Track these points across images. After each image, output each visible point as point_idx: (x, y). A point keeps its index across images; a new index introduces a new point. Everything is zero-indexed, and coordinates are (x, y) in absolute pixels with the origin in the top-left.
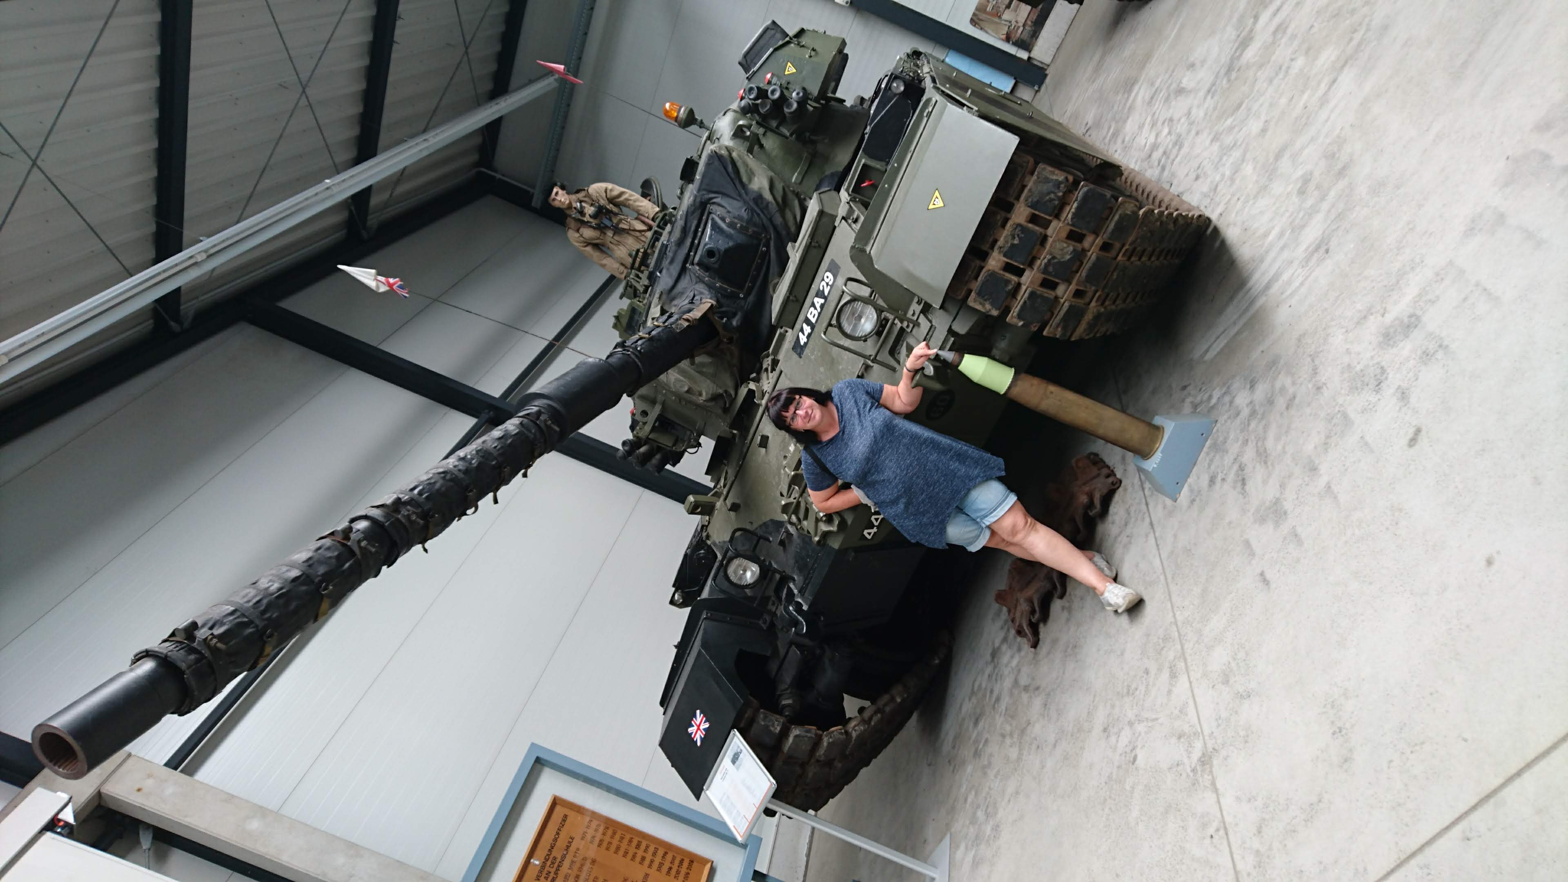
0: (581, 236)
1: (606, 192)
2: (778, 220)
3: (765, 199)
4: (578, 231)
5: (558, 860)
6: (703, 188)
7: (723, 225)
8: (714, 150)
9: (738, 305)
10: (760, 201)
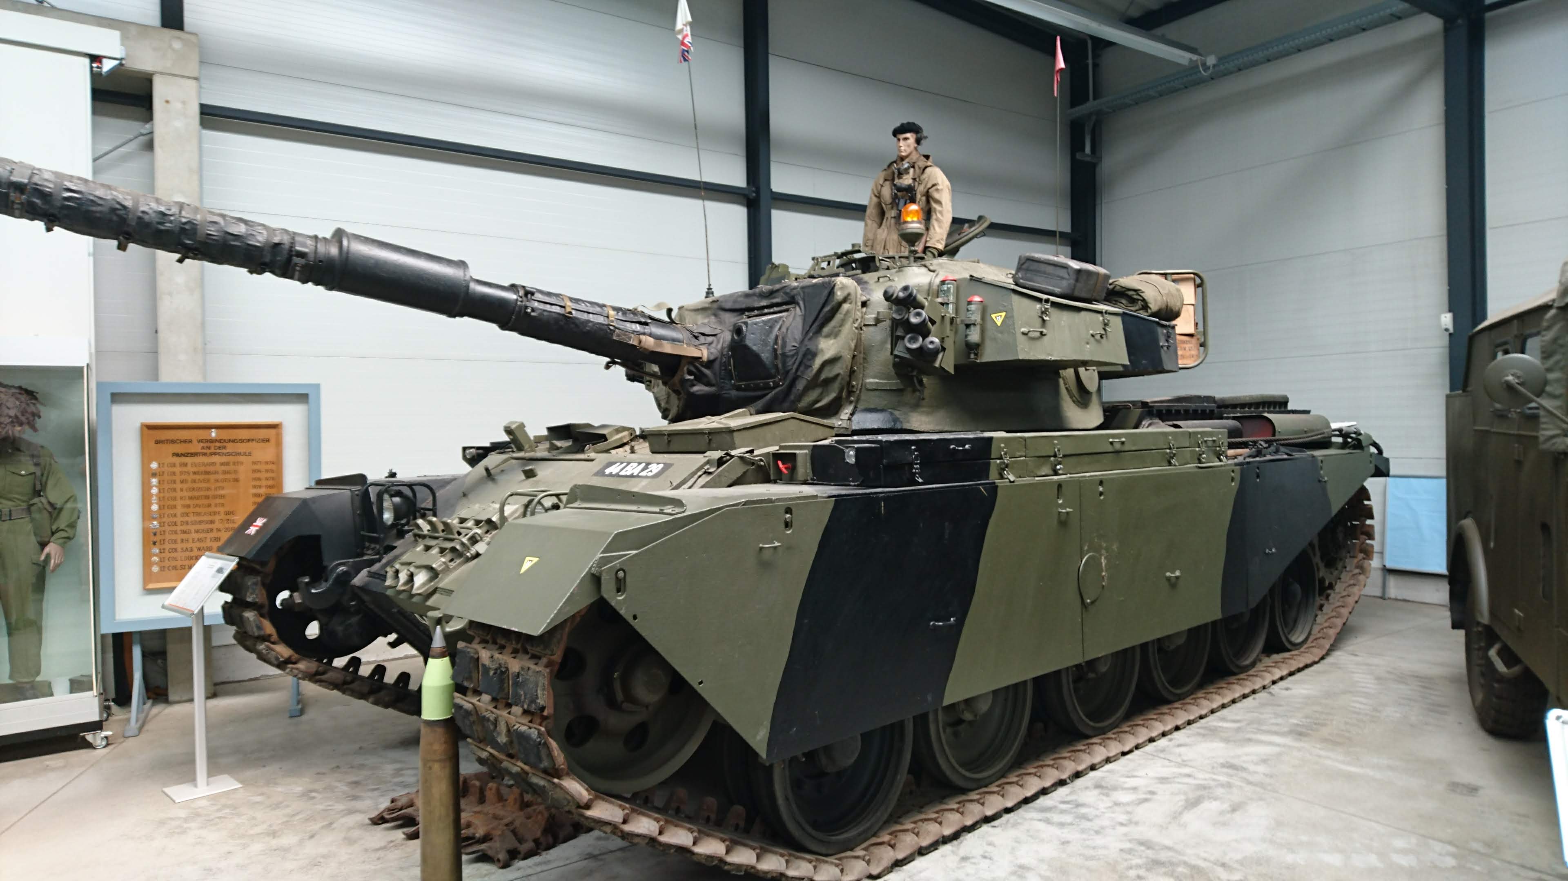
0: (882, 186)
1: (934, 185)
4: (886, 180)
6: (804, 292)
7: (776, 331)
8: (838, 283)
9: (723, 383)
10: (810, 357)
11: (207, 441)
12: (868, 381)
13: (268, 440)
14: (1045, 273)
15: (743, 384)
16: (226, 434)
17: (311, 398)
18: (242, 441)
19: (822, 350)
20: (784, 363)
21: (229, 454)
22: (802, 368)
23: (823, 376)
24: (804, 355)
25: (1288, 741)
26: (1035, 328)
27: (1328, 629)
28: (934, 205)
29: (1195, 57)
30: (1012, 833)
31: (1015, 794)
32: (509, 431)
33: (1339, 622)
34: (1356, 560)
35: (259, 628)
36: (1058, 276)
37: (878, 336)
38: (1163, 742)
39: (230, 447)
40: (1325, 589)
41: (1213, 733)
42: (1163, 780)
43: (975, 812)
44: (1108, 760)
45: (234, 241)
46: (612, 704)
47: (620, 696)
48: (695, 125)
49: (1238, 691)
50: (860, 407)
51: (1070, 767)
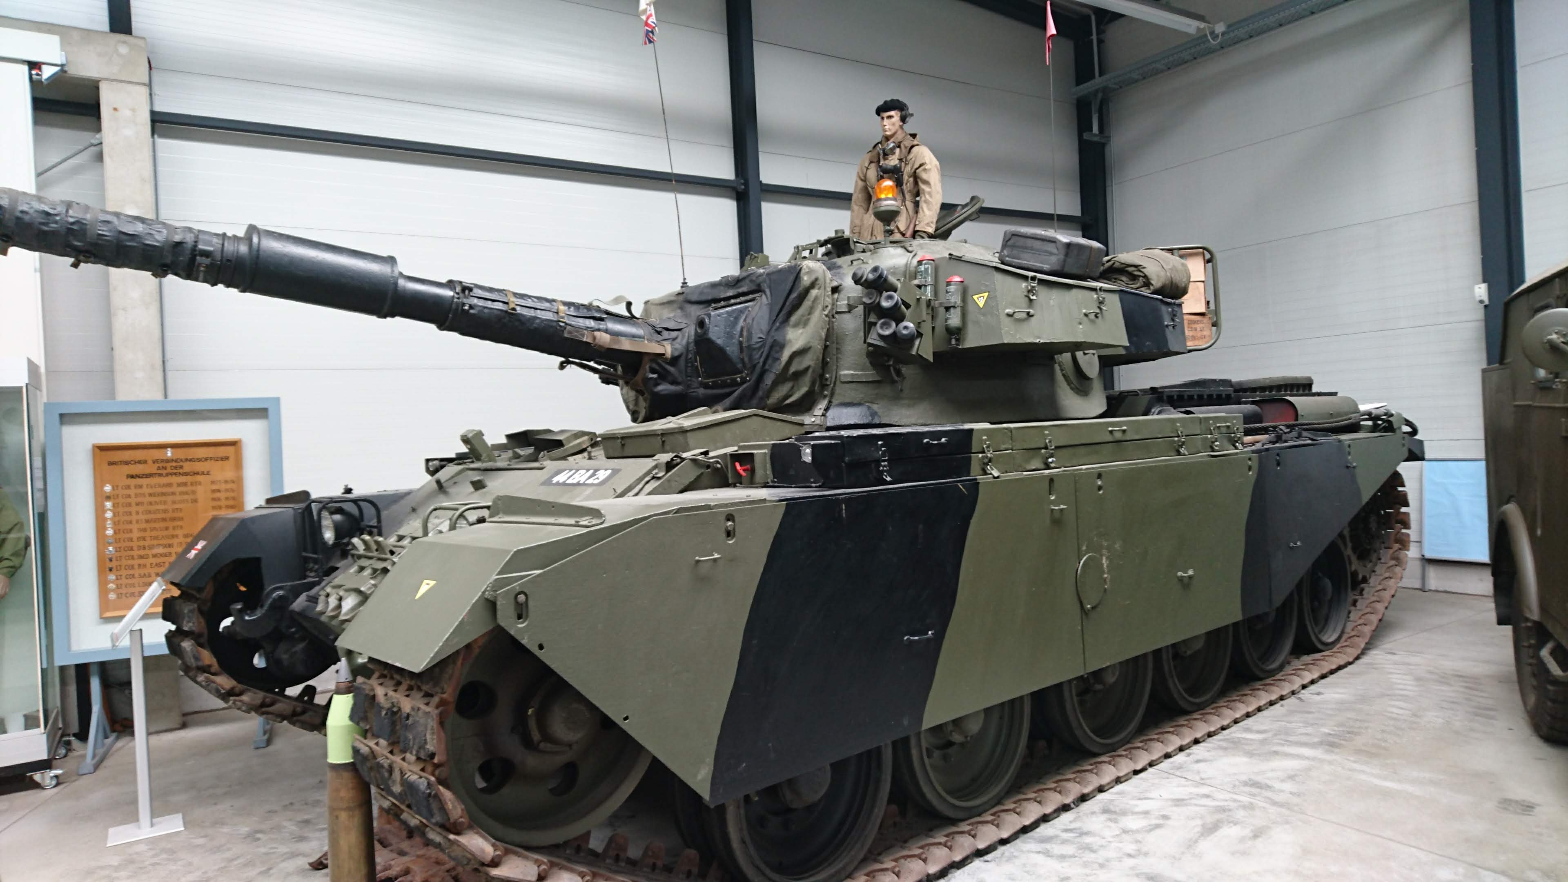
0: (867, 169)
1: (921, 165)
2: (769, 380)
3: (782, 354)
4: (871, 162)
5: (181, 471)
6: (770, 280)
7: (741, 323)
8: (805, 267)
9: (690, 380)
10: (777, 348)
11: (162, 461)
12: (843, 373)
13: (227, 458)
14: (1032, 249)
15: (710, 381)
16: (181, 454)
17: (271, 412)
18: (199, 460)
19: (790, 341)
20: (750, 357)
21: (186, 474)
22: (770, 361)
23: (792, 370)
24: (771, 347)
25: (1318, 753)
26: (1022, 309)
27: (1363, 626)
28: (922, 186)
29: (1202, 25)
30: (1008, 868)
31: (1012, 823)
32: (466, 440)
33: (1374, 619)
34: (1391, 551)
35: (197, 658)
36: (1046, 252)
37: (851, 323)
38: (1180, 758)
39: (187, 467)
40: (1358, 583)
41: (1236, 745)
42: (1179, 802)
43: (965, 845)
44: (1118, 781)
45: (129, 241)
46: (528, 743)
47: (536, 736)
48: (663, 110)
49: (1264, 698)
50: (835, 401)
51: (1074, 790)
